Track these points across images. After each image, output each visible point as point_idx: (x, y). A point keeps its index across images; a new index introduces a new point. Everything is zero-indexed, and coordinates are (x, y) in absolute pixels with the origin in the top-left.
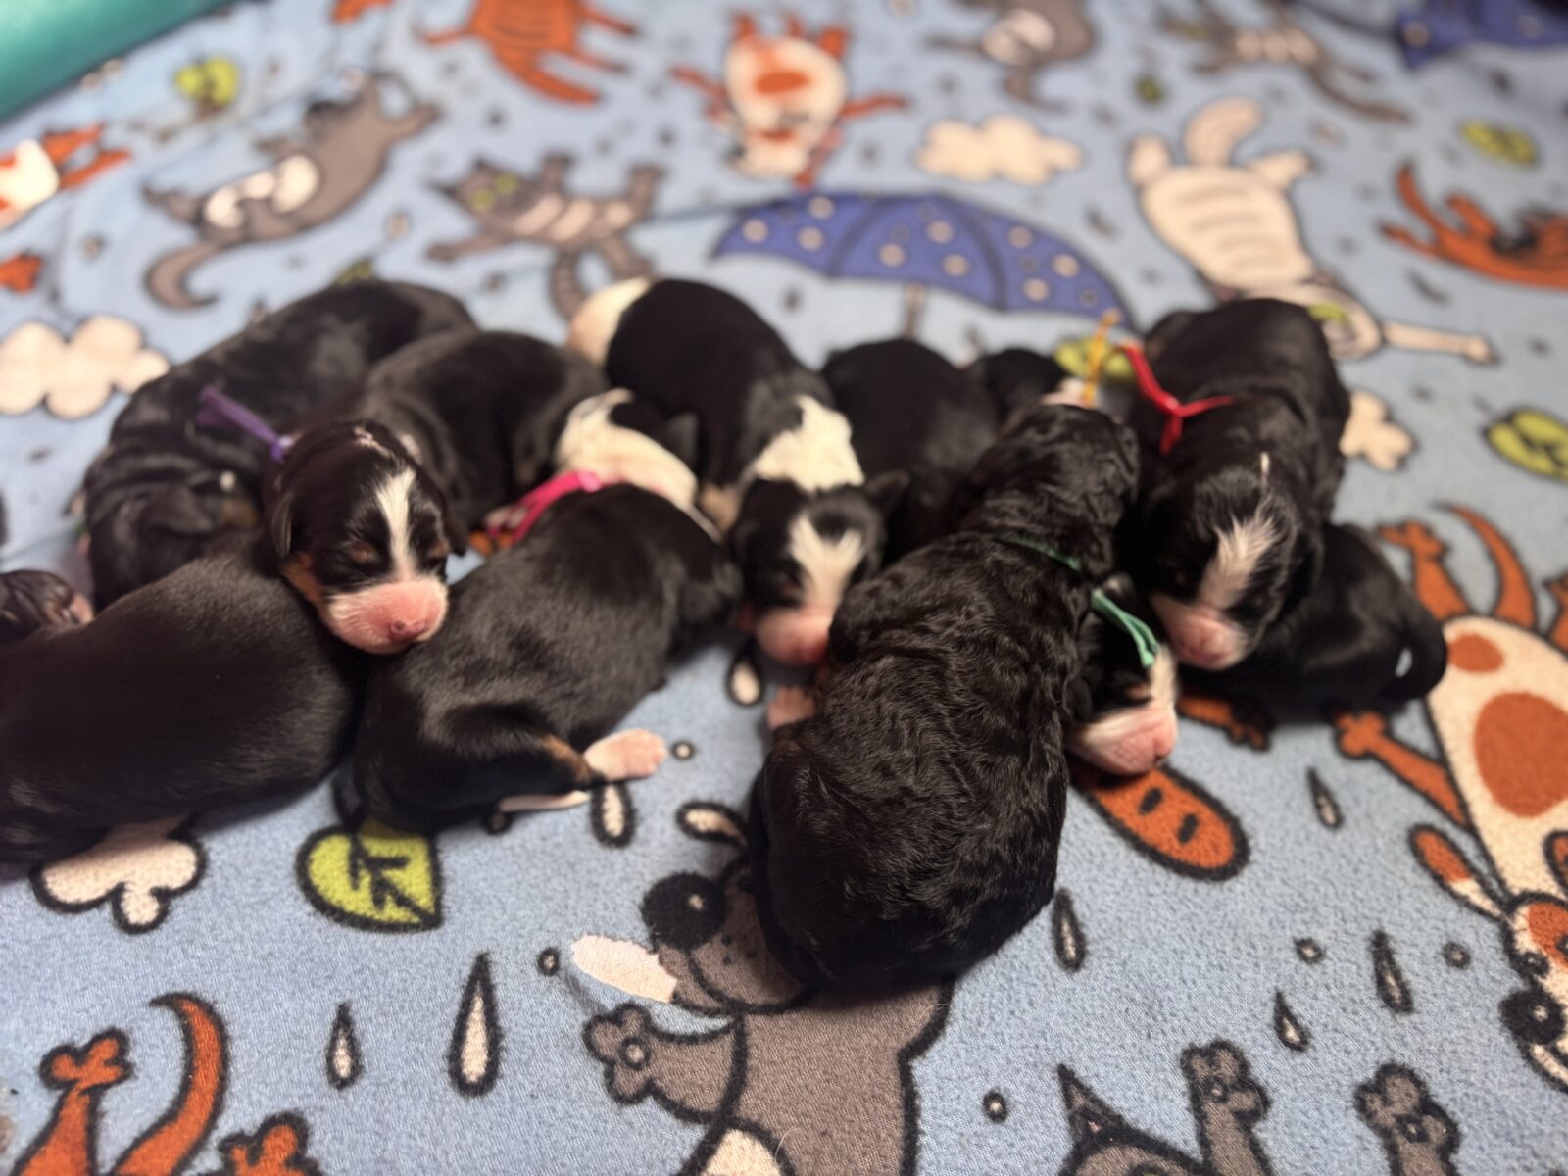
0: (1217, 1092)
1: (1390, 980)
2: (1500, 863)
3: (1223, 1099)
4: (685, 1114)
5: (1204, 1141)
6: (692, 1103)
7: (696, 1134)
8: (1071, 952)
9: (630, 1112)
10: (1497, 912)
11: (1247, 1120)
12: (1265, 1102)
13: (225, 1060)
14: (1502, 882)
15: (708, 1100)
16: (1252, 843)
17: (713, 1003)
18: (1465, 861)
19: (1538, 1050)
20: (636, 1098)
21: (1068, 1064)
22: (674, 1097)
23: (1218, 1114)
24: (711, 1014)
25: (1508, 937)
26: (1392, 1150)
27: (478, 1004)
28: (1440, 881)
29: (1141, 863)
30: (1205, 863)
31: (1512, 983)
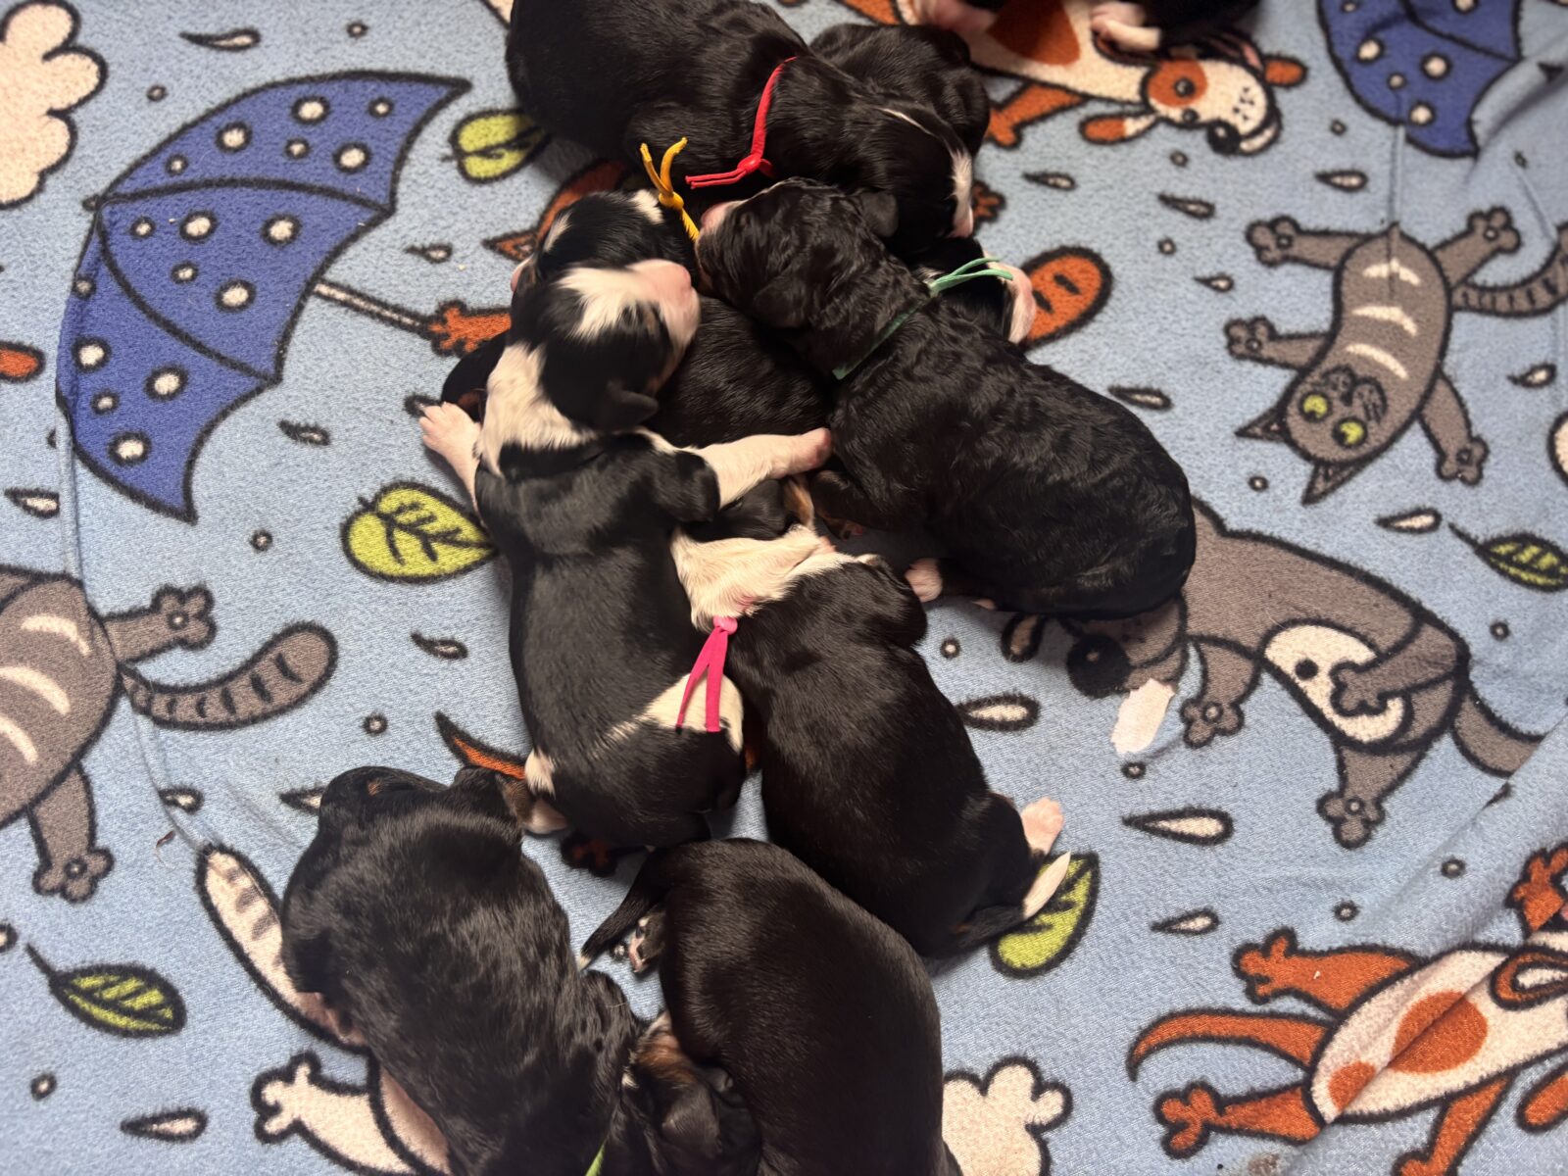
0: (1255, 345)
1: (1192, 207)
2: (1115, 95)
3: (1260, 344)
4: (1253, 684)
5: (1285, 365)
6: (1247, 678)
7: (1266, 678)
8: (1156, 400)
9: (1248, 721)
10: (1151, 119)
11: (1274, 335)
12: (1262, 320)
13: (1189, 1013)
14: (1129, 103)
15: (1246, 668)
16: (1083, 245)
17: (1177, 654)
18: (1112, 117)
19: (1244, 146)
20: (1240, 715)
21: (1235, 429)
22: (1241, 689)
23: (1268, 350)
24: (1185, 656)
25: (1169, 122)
26: (1296, 260)
27: (1164, 824)
28: (1124, 140)
29: (1092, 328)
30: (1097, 283)
31: (1200, 136)
